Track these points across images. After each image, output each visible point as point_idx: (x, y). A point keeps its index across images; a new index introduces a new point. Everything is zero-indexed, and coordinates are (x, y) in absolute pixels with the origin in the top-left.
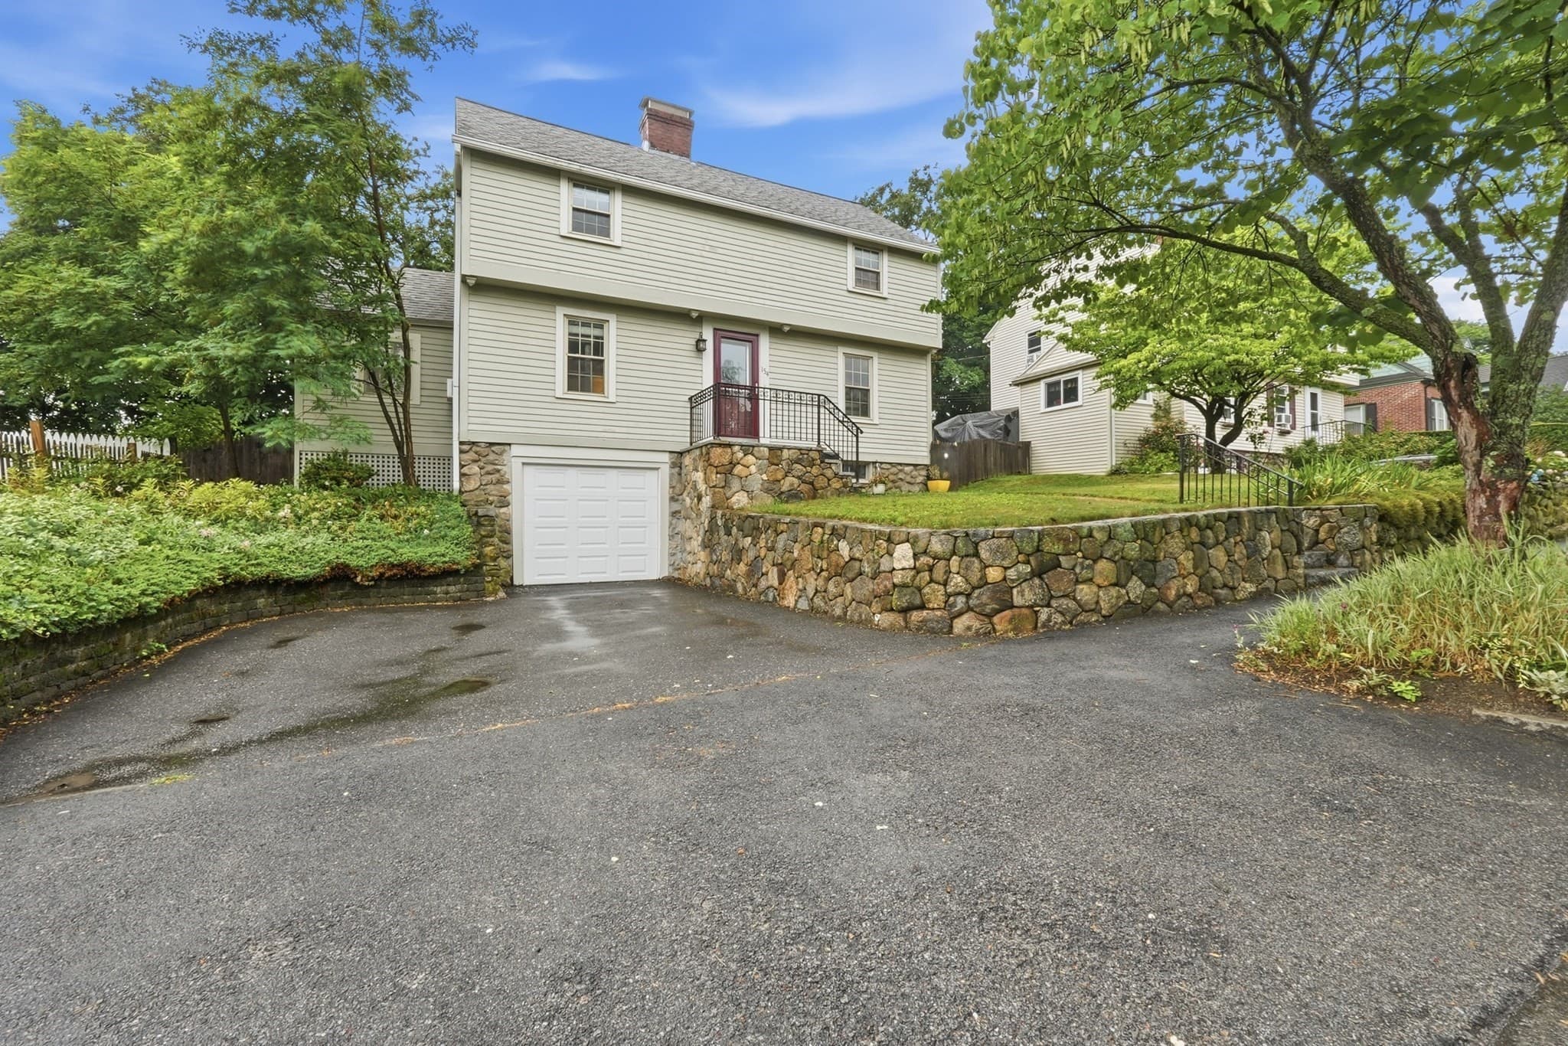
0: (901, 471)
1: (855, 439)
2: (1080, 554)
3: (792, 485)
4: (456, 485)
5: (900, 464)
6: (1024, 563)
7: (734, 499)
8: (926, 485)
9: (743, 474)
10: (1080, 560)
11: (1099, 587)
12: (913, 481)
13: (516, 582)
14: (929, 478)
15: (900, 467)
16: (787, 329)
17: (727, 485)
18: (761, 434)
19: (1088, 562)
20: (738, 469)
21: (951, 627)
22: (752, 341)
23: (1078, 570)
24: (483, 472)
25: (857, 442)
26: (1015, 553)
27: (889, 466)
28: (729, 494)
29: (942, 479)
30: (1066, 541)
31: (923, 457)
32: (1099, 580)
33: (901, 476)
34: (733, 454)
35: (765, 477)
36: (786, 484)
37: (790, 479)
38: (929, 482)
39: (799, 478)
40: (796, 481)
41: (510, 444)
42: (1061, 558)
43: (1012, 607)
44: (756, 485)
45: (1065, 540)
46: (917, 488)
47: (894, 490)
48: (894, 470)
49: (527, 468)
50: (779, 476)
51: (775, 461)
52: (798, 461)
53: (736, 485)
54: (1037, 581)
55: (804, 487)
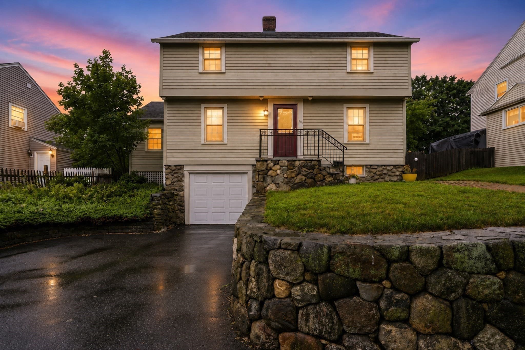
0: (385, 169)
1: (342, 153)
2: (386, 283)
3: (301, 179)
4: (164, 182)
5: (384, 166)
6: (310, 282)
7: (268, 188)
8: (402, 176)
9: (273, 175)
10: (388, 292)
11: (418, 333)
12: (393, 174)
13: (187, 223)
14: (403, 172)
15: (384, 167)
16: (310, 99)
17: (264, 180)
18: (298, 154)
19: (398, 296)
20: (270, 172)
21: (249, 329)
22: (294, 107)
23: (383, 304)
24: (173, 177)
25: (343, 155)
26: (300, 270)
27: (376, 167)
28: (265, 185)
29: (412, 173)
30: (366, 263)
31: (401, 160)
32: (416, 322)
33: (385, 172)
34: (268, 165)
35: (285, 176)
36: (298, 179)
37: (299, 177)
38: (403, 175)
39: (305, 175)
40: (304, 178)
41: (183, 165)
42: (358, 284)
43: (296, 330)
44: (280, 180)
45: (364, 263)
46: (395, 179)
47: (380, 180)
48: (381, 169)
49: (191, 175)
50: (293, 175)
51: (292, 167)
52: (304, 167)
53: (269, 180)
54: (325, 308)
55: (309, 181)
